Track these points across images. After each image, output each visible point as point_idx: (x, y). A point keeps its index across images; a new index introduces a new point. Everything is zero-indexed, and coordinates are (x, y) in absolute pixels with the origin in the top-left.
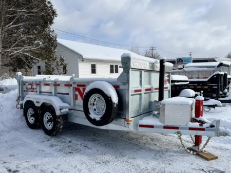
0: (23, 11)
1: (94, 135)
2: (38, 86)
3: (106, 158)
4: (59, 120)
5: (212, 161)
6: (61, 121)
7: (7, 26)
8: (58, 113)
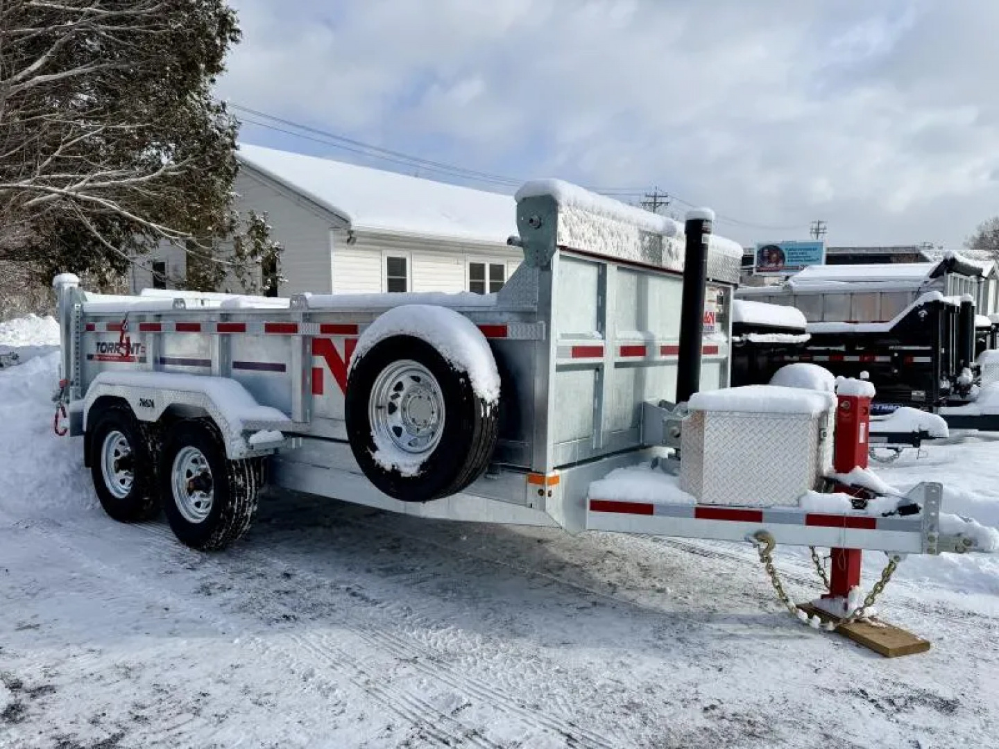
0: (91, 15)
1: (393, 549)
2: (150, 335)
3: (442, 639)
4: (241, 482)
5: (905, 659)
6: (246, 482)
7: (19, 77)
8: (235, 449)
